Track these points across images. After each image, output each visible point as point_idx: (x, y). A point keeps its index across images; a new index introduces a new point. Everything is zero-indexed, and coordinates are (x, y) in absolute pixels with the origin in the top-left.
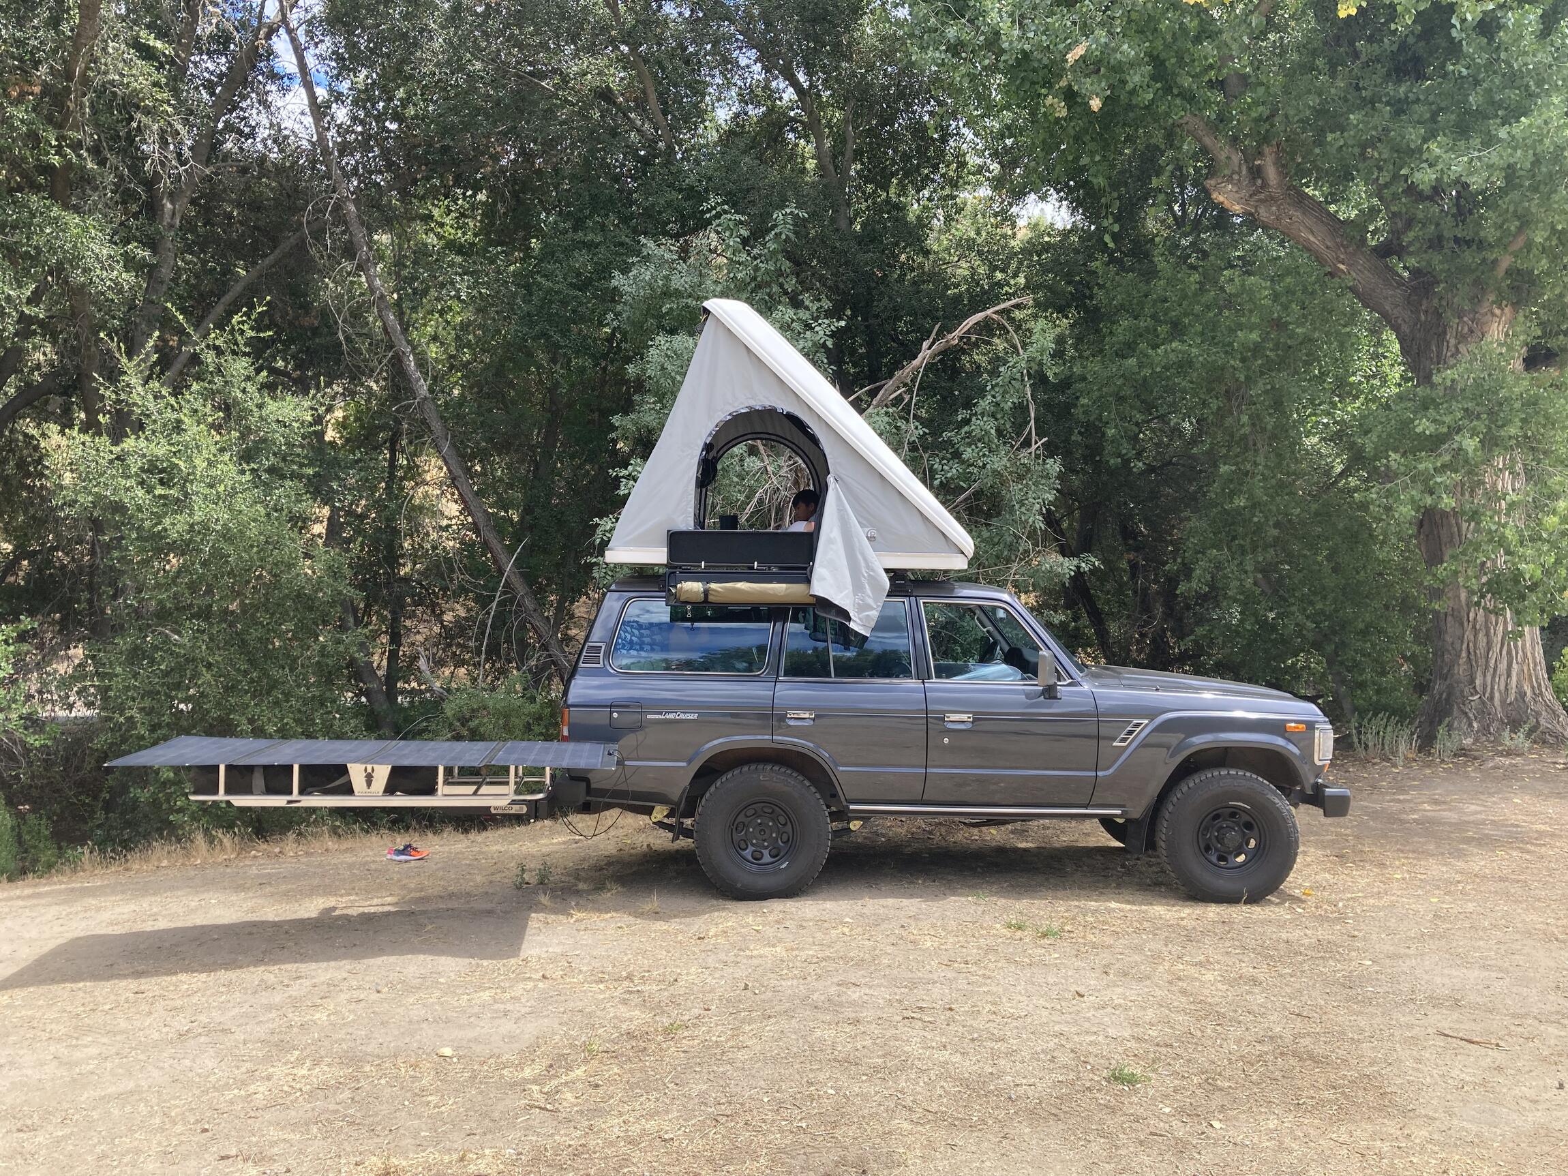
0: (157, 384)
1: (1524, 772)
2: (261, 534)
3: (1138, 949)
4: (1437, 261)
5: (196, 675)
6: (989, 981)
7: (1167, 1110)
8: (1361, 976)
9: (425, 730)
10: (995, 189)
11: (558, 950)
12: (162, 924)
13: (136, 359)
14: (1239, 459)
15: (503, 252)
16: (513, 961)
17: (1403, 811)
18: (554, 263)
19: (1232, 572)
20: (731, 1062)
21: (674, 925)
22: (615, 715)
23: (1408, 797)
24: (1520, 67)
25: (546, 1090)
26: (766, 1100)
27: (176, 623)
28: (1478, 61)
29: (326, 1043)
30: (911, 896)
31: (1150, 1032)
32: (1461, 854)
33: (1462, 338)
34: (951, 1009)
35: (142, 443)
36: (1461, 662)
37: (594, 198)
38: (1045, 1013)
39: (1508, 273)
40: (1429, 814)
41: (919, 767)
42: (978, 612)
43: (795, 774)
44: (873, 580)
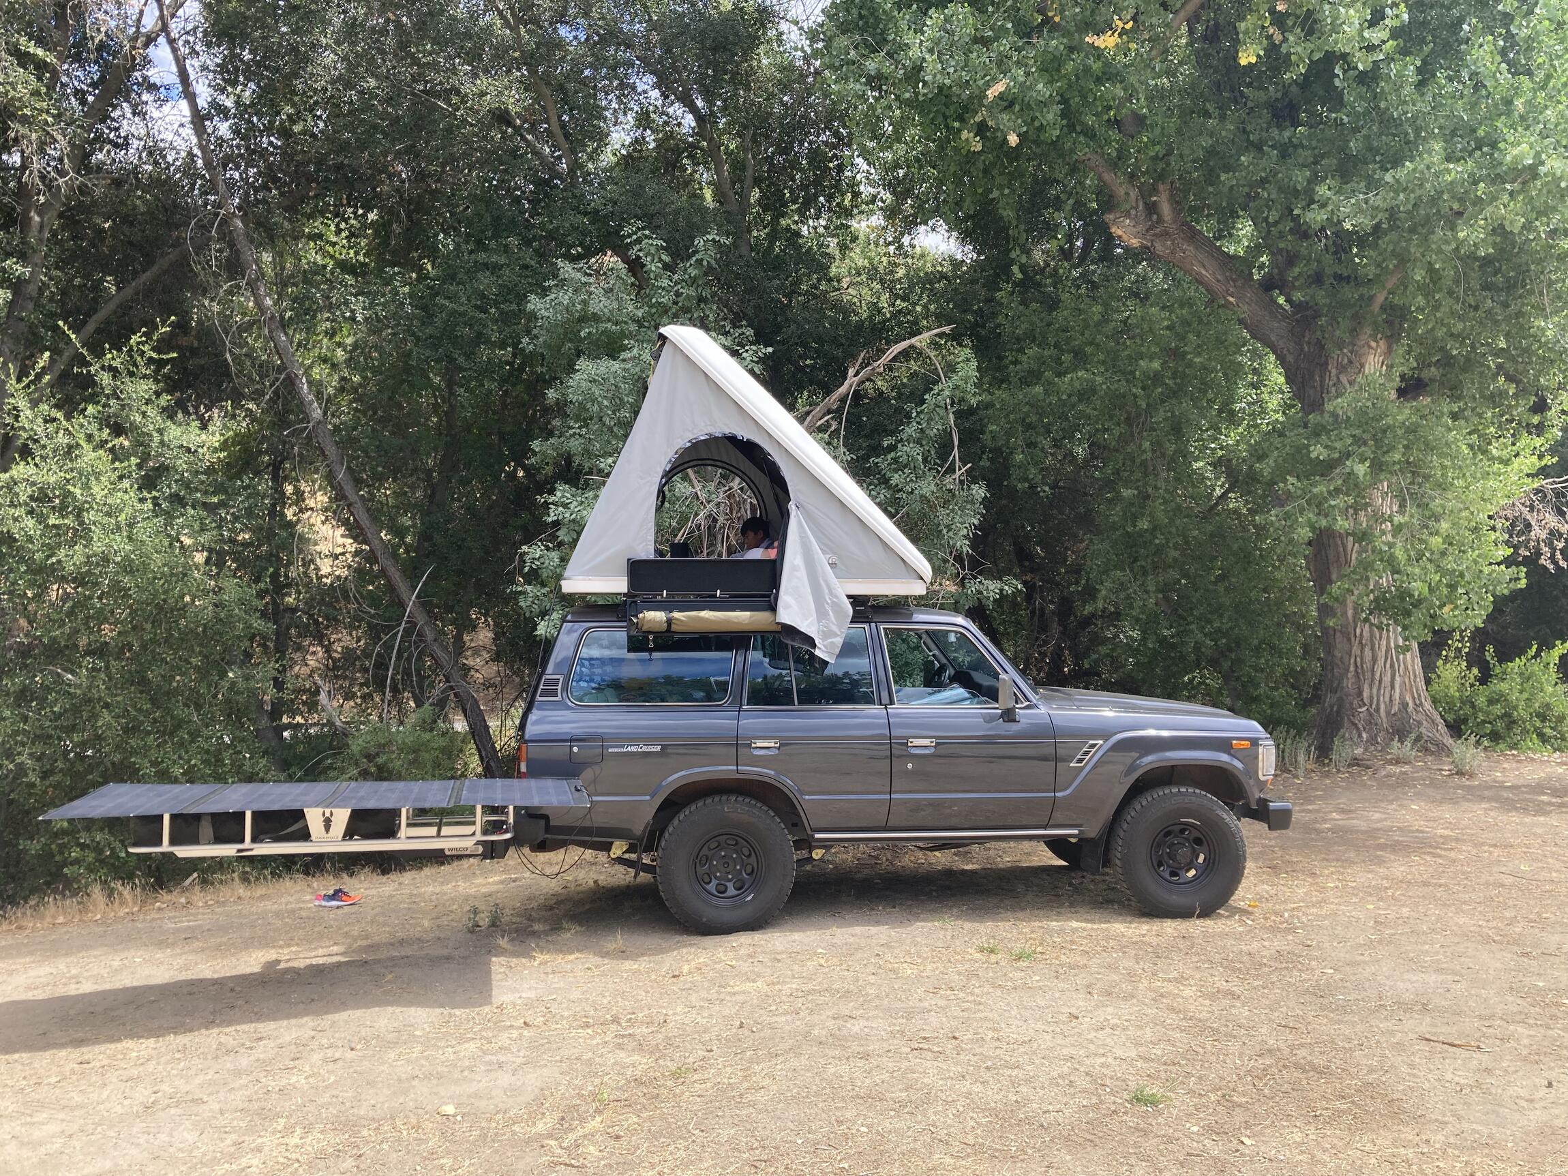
0: (46, 407)
1: (1413, 779)
2: (164, 565)
3: (1112, 967)
4: (1321, 297)
5: (94, 717)
6: (981, 1007)
7: (1195, 1129)
8: (1328, 985)
9: (331, 767)
10: (888, 218)
11: (532, 994)
12: (87, 987)
13: (26, 381)
14: (1140, 484)
15: (399, 273)
16: (487, 1009)
17: (1315, 821)
18: (458, 284)
19: (1135, 592)
20: (752, 1104)
21: (643, 964)
22: (575, 749)
23: (1316, 807)
24: (1400, 116)
25: (565, 1144)
26: (800, 1142)
27: (69, 661)
28: (1358, 109)
29: (311, 1108)
30: (878, 923)
31: (1154, 1051)
32: (1381, 862)
33: (1342, 369)
34: (955, 1038)
35: (32, 470)
36: (1350, 675)
37: (497, 220)
38: (1048, 1037)
39: (1383, 308)
40: (1340, 823)
41: (884, 793)
42: (924, 636)
43: (759, 805)
44: (836, 606)
